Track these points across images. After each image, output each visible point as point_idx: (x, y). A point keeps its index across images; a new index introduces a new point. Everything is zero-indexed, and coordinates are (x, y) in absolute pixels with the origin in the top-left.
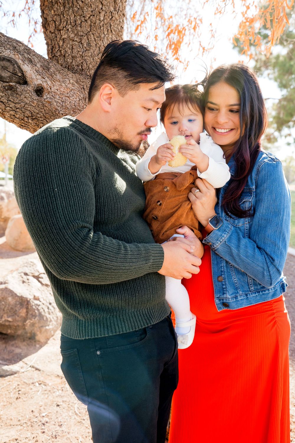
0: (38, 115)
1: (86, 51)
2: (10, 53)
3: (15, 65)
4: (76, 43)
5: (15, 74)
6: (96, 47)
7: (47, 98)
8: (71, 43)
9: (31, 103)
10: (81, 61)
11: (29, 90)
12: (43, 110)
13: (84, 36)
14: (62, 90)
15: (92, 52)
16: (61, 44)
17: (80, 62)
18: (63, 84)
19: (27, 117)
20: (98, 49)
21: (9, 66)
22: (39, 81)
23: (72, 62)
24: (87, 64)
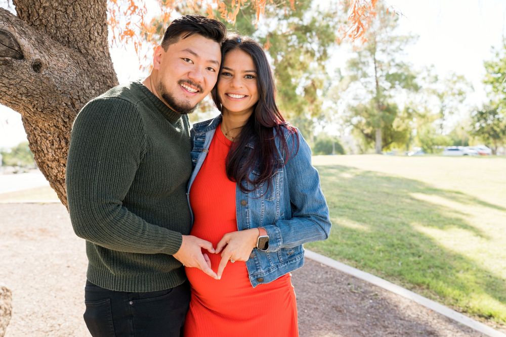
0: (35, 92)
1: (72, 21)
2: (3, 25)
3: (12, 38)
4: (60, 13)
5: (12, 48)
6: (83, 18)
7: (45, 74)
8: (54, 12)
9: (28, 79)
10: (68, 33)
11: (27, 66)
12: (41, 87)
13: (70, 6)
14: (59, 65)
15: (79, 23)
16: (42, 13)
17: (66, 34)
18: (60, 59)
19: (21, 94)
20: (85, 20)
21: (4, 39)
22: (37, 55)
23: (56, 33)
24: (74, 36)
